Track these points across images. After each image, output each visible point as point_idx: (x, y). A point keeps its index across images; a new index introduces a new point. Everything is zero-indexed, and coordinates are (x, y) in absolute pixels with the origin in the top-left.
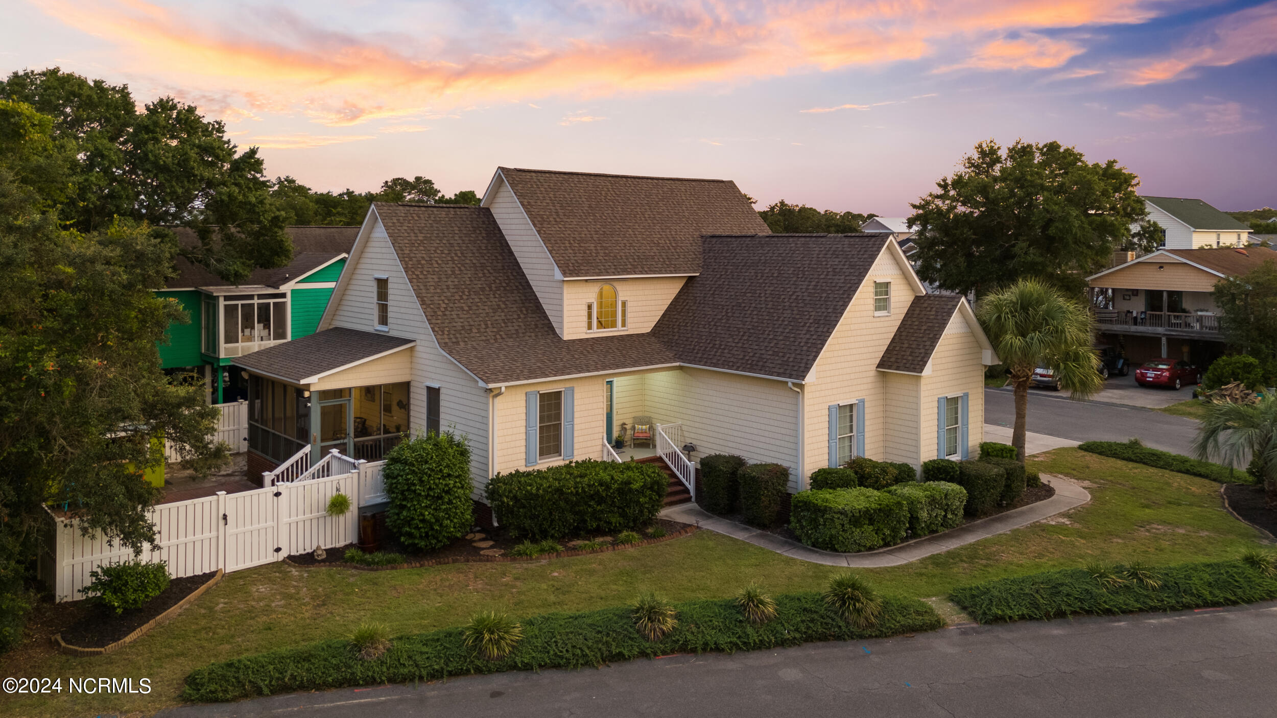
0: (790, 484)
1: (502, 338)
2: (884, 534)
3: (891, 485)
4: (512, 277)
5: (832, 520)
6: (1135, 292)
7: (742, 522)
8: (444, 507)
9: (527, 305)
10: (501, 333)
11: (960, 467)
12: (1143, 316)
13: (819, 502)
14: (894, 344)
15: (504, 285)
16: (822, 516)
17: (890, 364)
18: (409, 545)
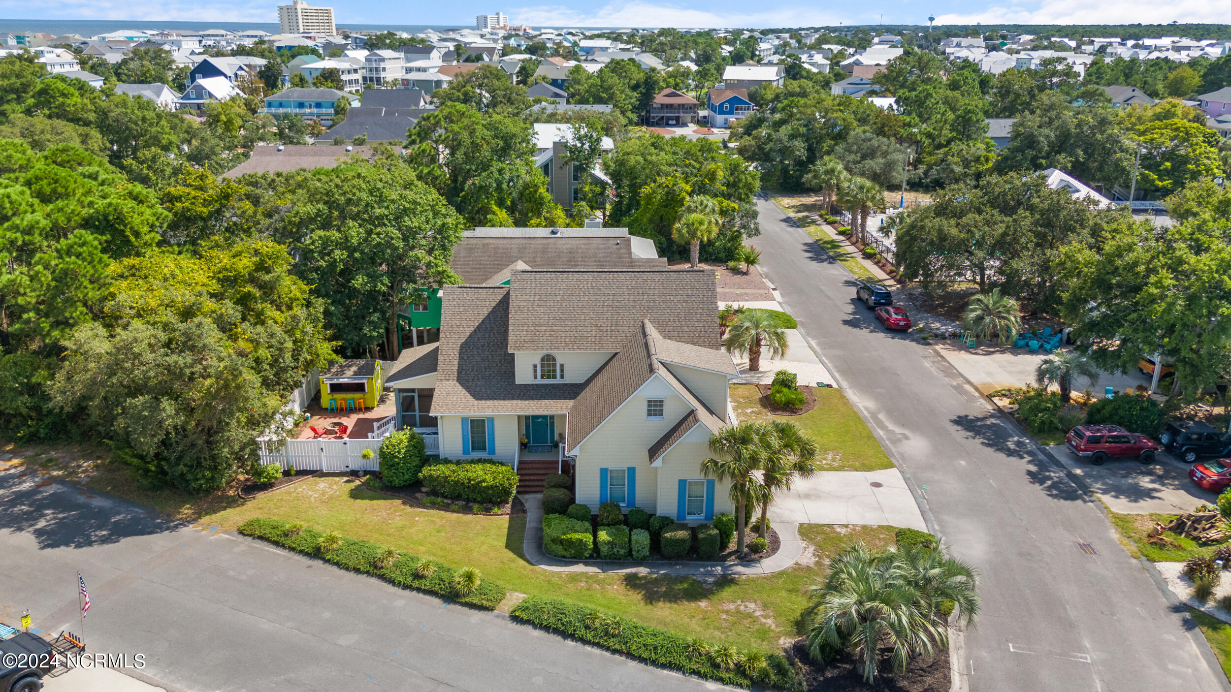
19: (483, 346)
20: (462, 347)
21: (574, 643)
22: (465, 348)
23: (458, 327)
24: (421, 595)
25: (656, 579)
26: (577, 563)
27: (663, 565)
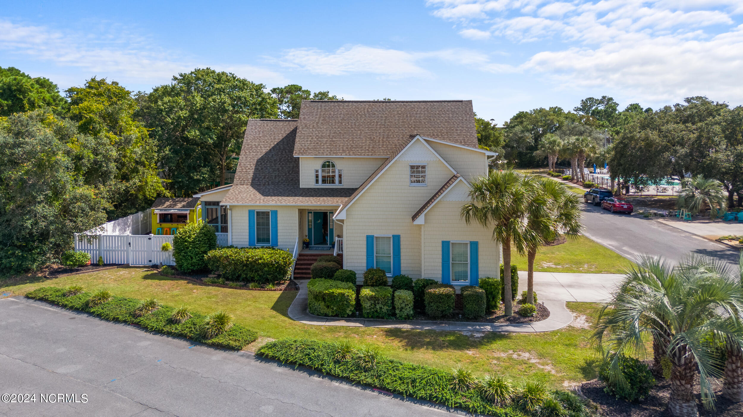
9: (295, 169)
19: (275, 160)
20: (258, 161)
21: (321, 379)
22: (261, 162)
23: (256, 147)
24: (170, 339)
25: (420, 333)
26: (339, 320)
27: (427, 323)
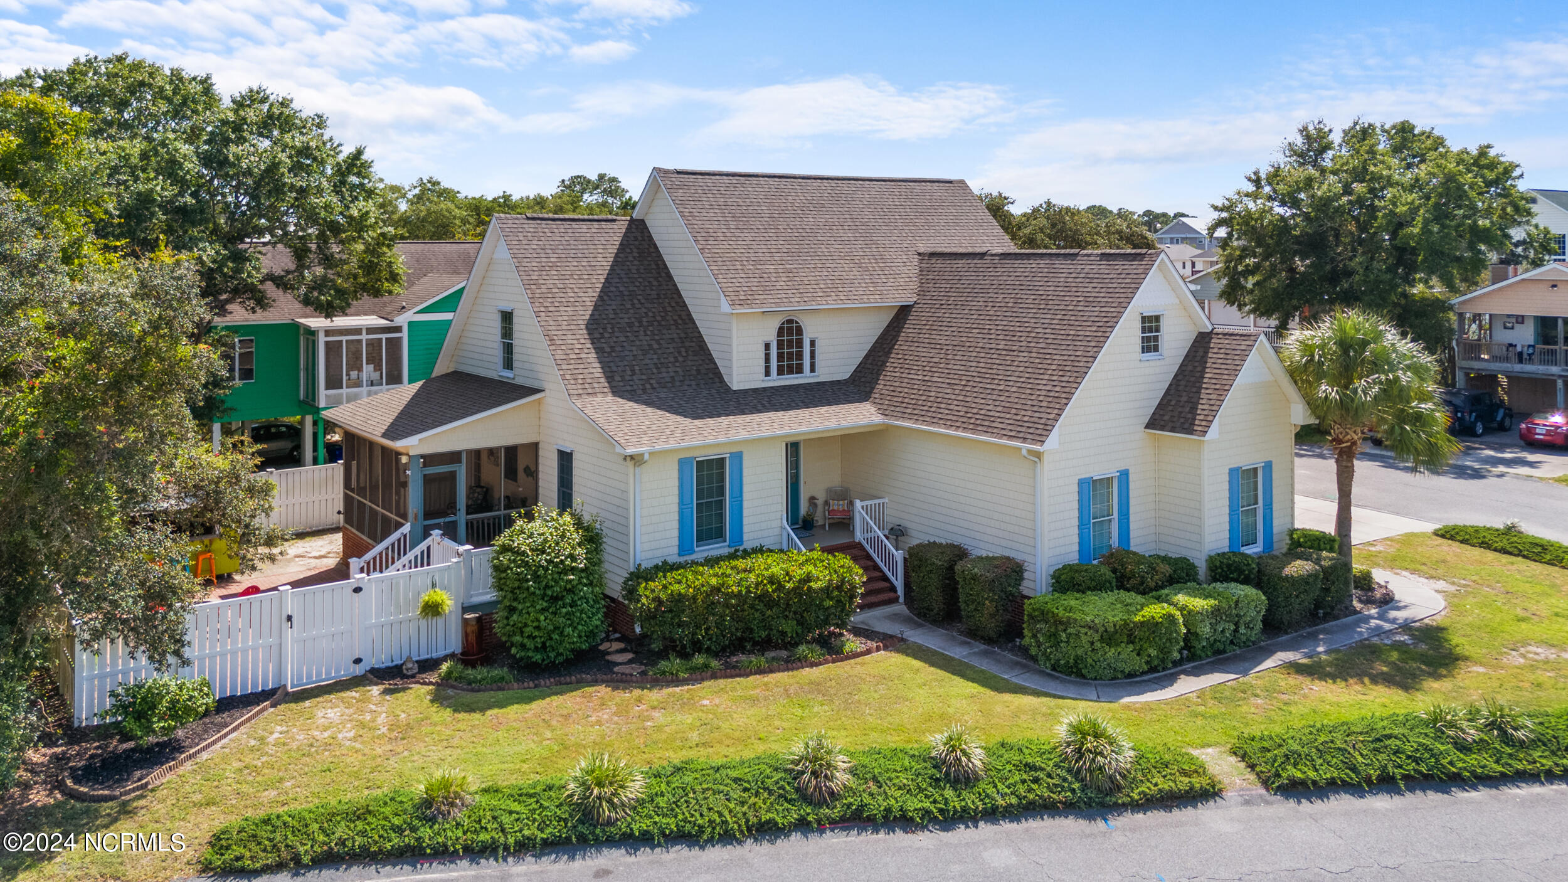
0: (1025, 583)
1: (653, 388)
2: (1149, 656)
3: (1163, 587)
4: (669, 309)
5: (1077, 635)
6: (1520, 319)
7: (961, 633)
8: (564, 610)
9: (687, 344)
10: (652, 381)
11: (1258, 564)
12: (1531, 351)
13: (1061, 613)
14: (1169, 397)
15: (659, 318)
16: (1065, 630)
17: (1162, 423)
18: (521, 659)
19: (629, 325)
20: (590, 329)
22: (598, 331)
